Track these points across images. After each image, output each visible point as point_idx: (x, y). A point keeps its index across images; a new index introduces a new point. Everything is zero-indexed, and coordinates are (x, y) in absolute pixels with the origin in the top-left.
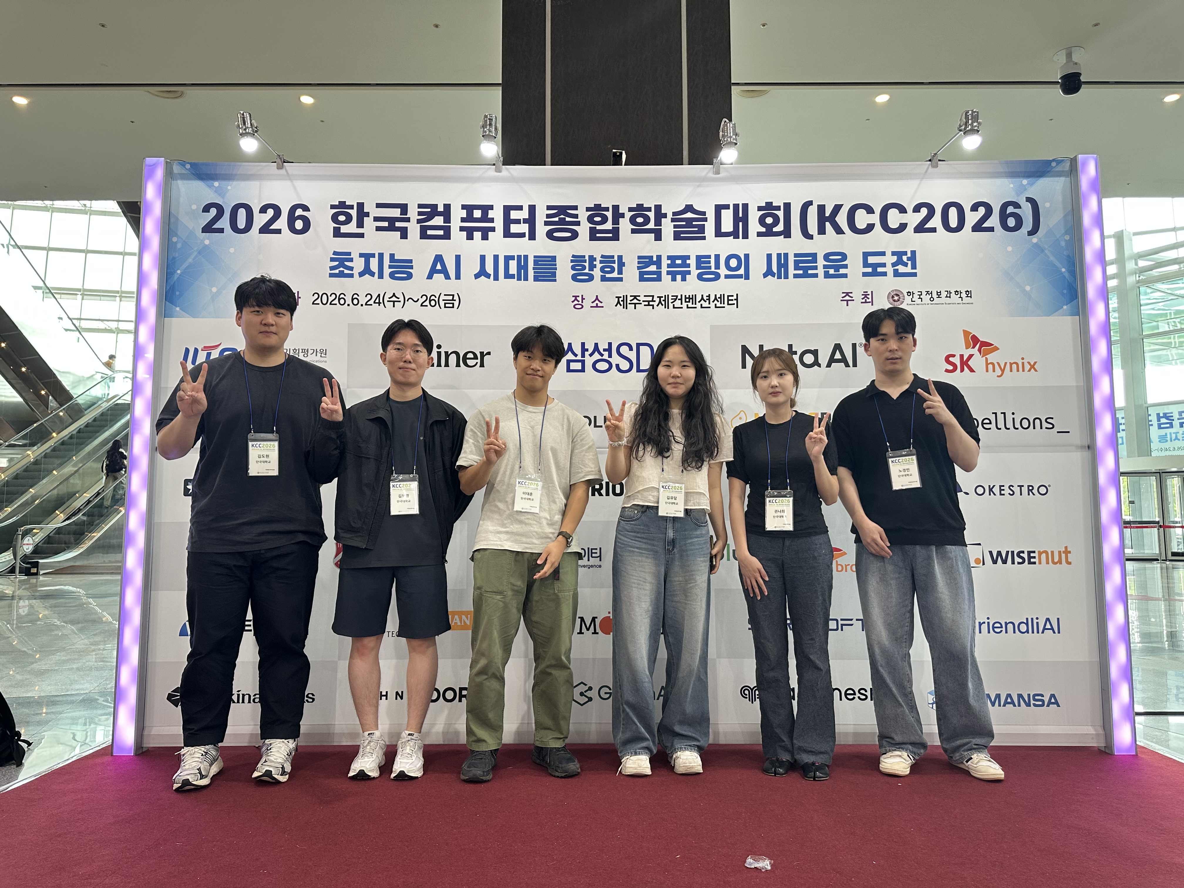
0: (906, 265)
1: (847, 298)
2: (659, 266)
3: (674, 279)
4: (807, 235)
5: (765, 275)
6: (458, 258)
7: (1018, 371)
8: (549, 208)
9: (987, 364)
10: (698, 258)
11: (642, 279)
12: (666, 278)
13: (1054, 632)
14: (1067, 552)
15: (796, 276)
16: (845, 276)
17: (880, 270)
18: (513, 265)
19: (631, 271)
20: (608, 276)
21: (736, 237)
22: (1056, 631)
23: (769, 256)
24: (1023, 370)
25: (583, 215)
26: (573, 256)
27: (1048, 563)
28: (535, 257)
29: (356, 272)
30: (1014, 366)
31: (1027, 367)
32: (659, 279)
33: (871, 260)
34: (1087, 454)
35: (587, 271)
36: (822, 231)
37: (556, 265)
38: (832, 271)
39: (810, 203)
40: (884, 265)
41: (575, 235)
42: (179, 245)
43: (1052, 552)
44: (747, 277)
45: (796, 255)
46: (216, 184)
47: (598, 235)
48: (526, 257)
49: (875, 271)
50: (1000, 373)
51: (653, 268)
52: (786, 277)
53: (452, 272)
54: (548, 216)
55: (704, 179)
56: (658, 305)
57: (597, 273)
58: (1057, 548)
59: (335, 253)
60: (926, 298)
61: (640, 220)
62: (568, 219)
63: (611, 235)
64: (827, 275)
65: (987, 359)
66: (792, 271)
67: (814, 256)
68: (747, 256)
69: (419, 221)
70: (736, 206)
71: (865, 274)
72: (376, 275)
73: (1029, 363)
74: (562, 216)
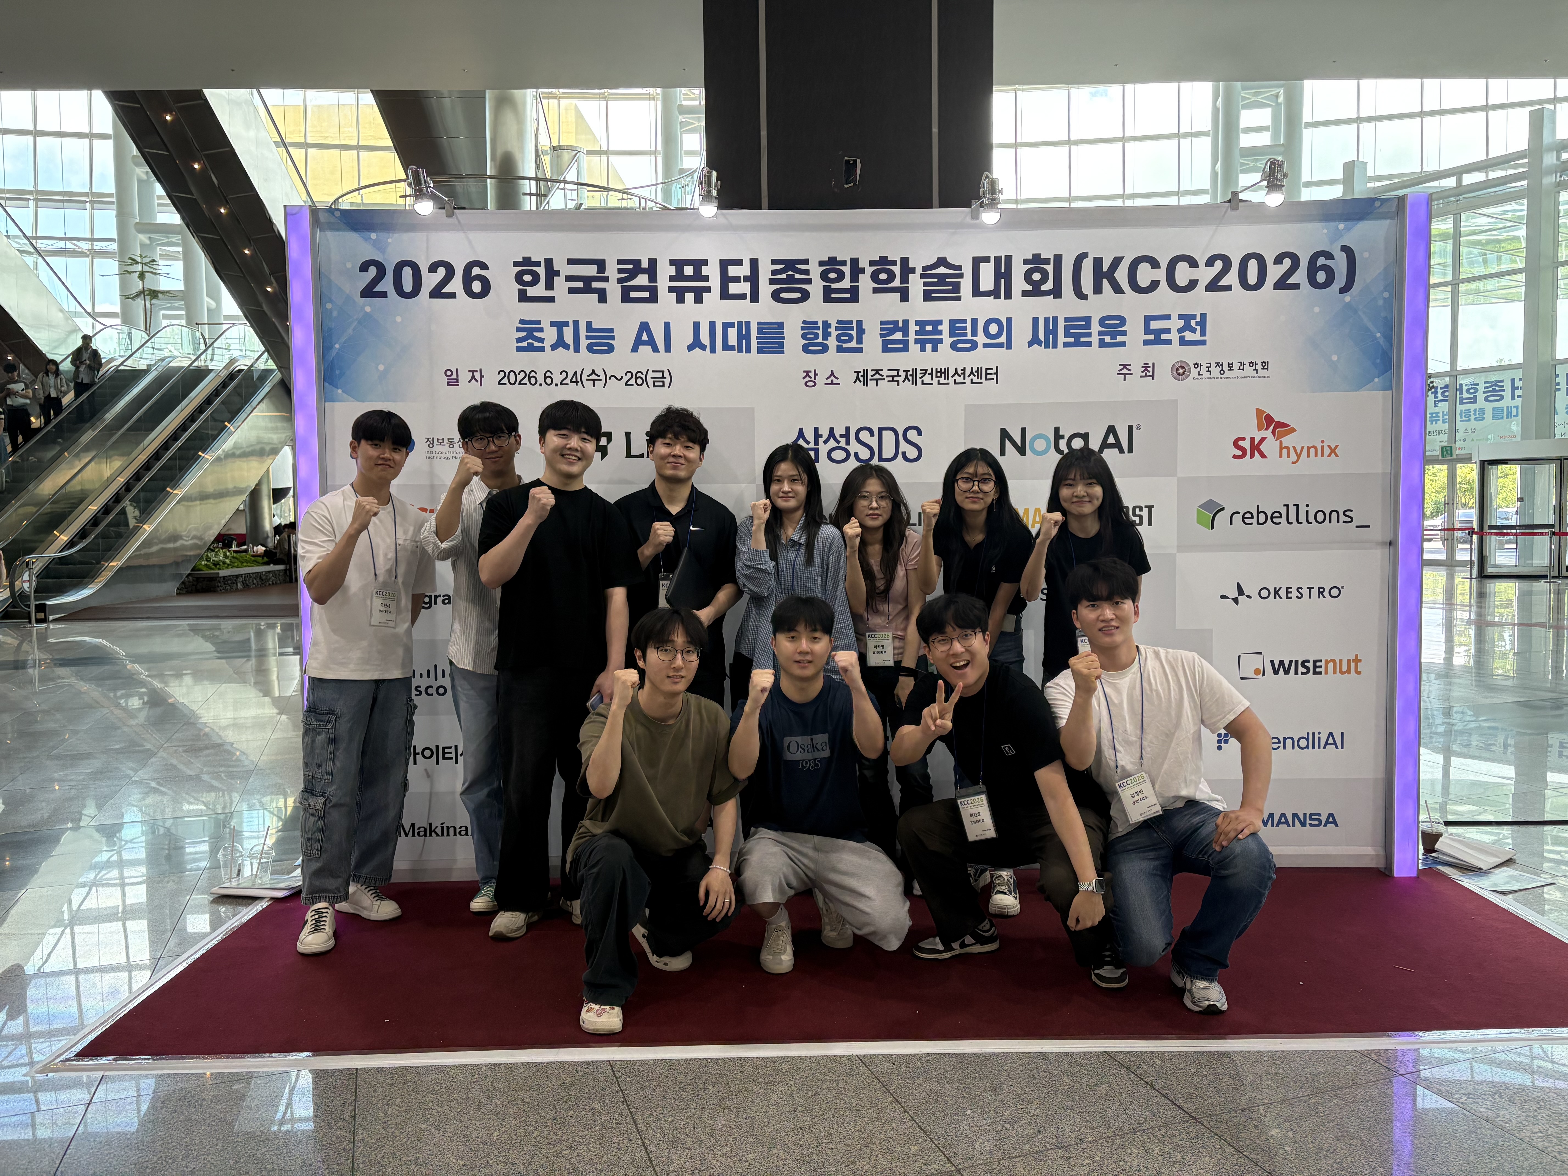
0: (1194, 331)
1: (1125, 371)
2: (906, 334)
3: (923, 349)
4: (1082, 296)
5: (1030, 344)
6: (667, 326)
7: (1316, 456)
8: (774, 262)
9: (1281, 448)
10: (953, 323)
11: (885, 349)
12: (914, 348)
13: (1337, 748)
14: (1357, 660)
15: (1066, 345)
16: (1123, 344)
17: (1164, 337)
18: (733, 334)
19: (872, 339)
20: (845, 345)
21: (997, 297)
22: (1339, 746)
23: (1035, 321)
24: (1322, 456)
25: (815, 271)
26: (804, 322)
27: (1335, 672)
28: (758, 323)
29: (547, 344)
30: (1312, 451)
31: (1327, 451)
32: (905, 349)
33: (1154, 325)
34: (1387, 550)
35: (820, 340)
36: (1098, 290)
37: (783, 333)
38: (1108, 339)
39: (1085, 255)
40: (1168, 331)
41: (805, 296)
42: (335, 314)
43: (1341, 661)
44: (1009, 346)
45: (1067, 319)
46: (373, 236)
47: (833, 296)
48: (748, 324)
49: (1157, 338)
50: (1296, 458)
51: (898, 336)
52: (1055, 346)
53: (660, 343)
54: (774, 272)
55: (961, 226)
56: (904, 381)
57: (832, 342)
58: (1346, 657)
59: (522, 321)
60: (1215, 371)
61: (883, 276)
62: (797, 276)
63: (848, 295)
64: (1102, 344)
65: (1281, 443)
66: (1061, 338)
67: (1088, 320)
68: (1009, 320)
69: (619, 281)
70: (998, 259)
71: (1146, 343)
72: (572, 348)
73: (1329, 446)
74: (790, 273)
